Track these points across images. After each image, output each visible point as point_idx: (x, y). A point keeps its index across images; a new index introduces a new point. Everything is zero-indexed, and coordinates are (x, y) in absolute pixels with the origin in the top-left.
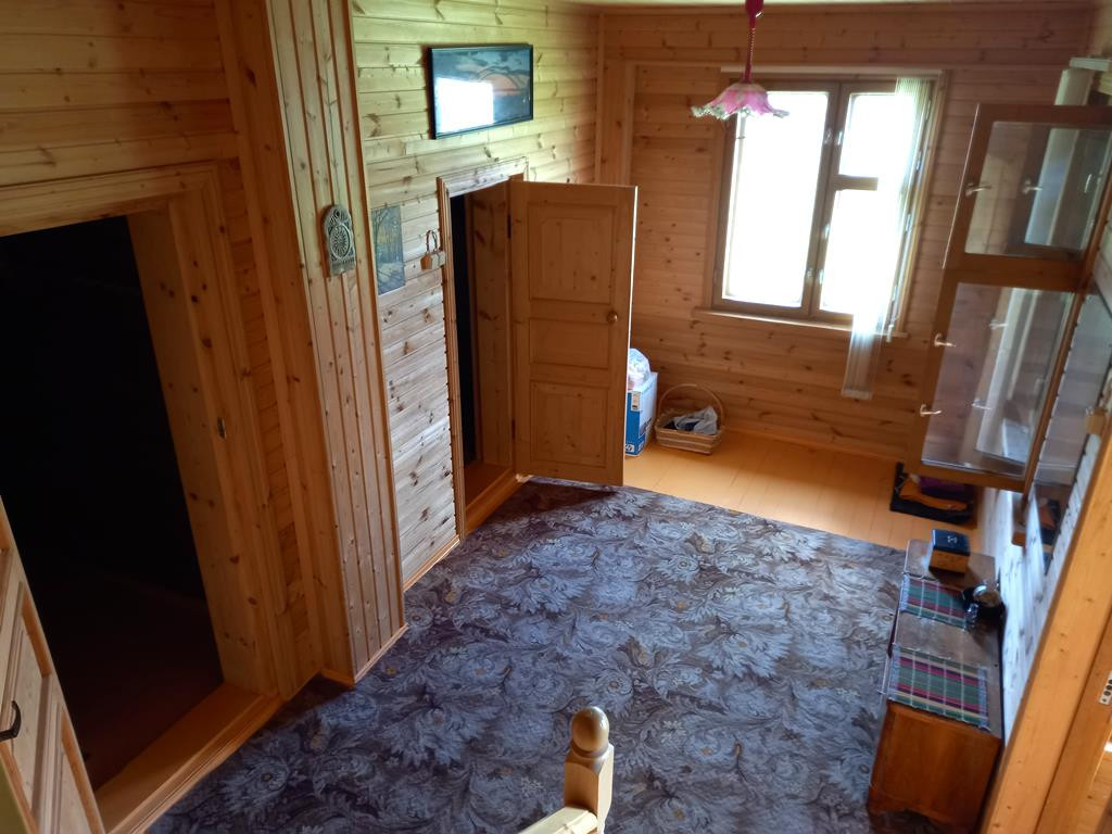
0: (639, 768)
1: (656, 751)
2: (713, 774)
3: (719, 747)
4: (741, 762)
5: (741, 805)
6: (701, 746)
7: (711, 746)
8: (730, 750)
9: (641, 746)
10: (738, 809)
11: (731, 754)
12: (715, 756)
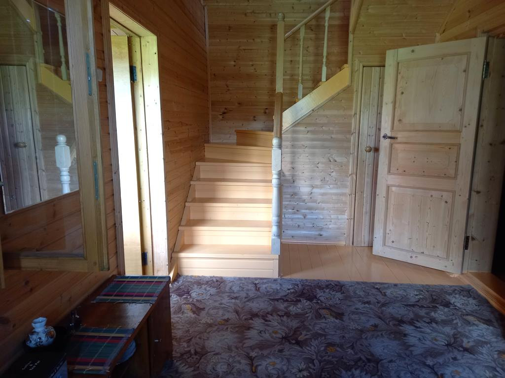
0: (308, 346)
1: (304, 356)
2: (265, 352)
3: (267, 368)
4: (250, 363)
5: (244, 343)
6: (278, 366)
7: (272, 367)
8: (259, 368)
9: (314, 357)
10: (246, 341)
11: (257, 366)
12: (268, 362)
